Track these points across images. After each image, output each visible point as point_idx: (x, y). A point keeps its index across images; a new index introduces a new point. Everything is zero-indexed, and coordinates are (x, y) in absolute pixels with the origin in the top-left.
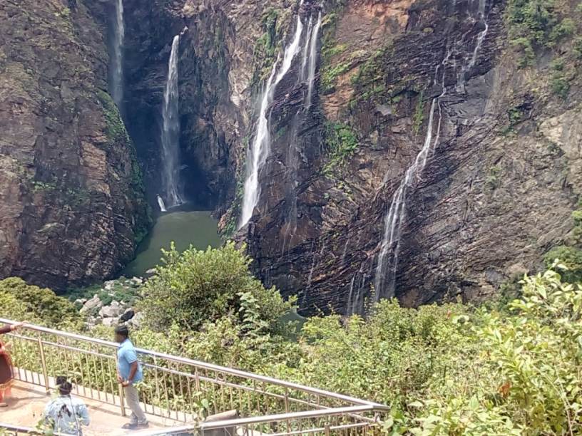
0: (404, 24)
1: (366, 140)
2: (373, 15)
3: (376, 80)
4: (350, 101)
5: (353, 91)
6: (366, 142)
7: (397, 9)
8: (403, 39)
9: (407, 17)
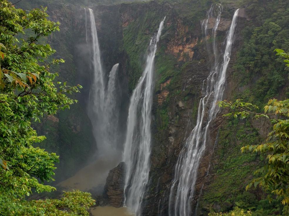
0: (191, 57)
1: (173, 120)
2: (178, 52)
3: (177, 87)
4: (167, 98)
5: (168, 93)
6: (173, 122)
7: (189, 48)
8: (190, 65)
9: (193, 53)
